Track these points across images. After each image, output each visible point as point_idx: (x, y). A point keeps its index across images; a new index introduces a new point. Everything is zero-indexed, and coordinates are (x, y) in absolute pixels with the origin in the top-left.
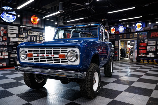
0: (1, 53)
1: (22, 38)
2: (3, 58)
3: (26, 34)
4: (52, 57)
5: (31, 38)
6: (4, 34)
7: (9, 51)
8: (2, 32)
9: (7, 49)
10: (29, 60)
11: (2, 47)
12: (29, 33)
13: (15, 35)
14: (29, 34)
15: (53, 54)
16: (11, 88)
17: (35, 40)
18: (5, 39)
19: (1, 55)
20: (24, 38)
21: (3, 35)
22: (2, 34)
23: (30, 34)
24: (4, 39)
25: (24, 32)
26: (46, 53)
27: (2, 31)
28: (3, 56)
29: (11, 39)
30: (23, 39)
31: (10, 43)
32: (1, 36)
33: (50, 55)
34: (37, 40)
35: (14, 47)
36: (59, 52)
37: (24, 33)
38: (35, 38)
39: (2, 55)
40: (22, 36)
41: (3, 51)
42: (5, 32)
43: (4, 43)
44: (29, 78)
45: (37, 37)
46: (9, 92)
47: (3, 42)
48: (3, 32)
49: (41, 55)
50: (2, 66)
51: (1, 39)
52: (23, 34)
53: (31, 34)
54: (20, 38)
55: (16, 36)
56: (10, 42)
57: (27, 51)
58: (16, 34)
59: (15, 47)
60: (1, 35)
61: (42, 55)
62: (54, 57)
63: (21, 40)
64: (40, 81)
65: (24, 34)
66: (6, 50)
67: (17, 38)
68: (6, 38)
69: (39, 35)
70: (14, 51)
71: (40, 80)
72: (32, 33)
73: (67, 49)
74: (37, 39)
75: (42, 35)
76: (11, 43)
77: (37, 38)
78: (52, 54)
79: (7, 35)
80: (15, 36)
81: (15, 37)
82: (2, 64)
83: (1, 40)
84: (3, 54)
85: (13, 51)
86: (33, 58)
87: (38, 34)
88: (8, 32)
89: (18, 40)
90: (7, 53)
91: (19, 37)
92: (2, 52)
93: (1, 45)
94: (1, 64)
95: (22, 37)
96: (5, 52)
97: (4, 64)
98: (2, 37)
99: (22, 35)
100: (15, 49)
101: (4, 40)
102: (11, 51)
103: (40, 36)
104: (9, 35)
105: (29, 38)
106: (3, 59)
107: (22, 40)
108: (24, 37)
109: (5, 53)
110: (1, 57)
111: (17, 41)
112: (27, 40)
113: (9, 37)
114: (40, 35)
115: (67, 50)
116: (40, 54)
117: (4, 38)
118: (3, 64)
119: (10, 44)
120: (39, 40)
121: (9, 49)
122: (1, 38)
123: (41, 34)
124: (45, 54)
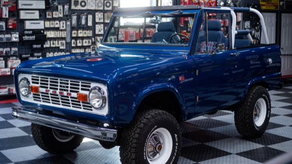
0: (4, 62)
1: (54, 19)
2: (9, 73)
3: (66, 7)
4: (68, 97)
5: (79, 19)
6: (9, 12)
7: (24, 56)
8: (4, 8)
9: (19, 50)
10: (34, 97)
11: (7, 47)
12: (75, 4)
13: (37, 13)
14: (73, 7)
15: (71, 91)
16: (11, 150)
17: (90, 24)
18: (13, 24)
19: (4, 66)
20: (60, 19)
21: (7, 17)
22: (5, 13)
23: (76, 8)
24: (11, 27)
25: (59, 4)
26: (59, 87)
27: (4, 6)
28: (9, 69)
29: (28, 25)
30: (58, 22)
31: (24, 35)
32: (4, 18)
33: (65, 93)
34: (97, 23)
35: (35, 46)
36: (78, 89)
37: (59, 7)
38: (90, 17)
39: (6, 66)
40: (56, 15)
41: (9, 57)
42: (13, 7)
43: (11, 34)
44: (39, 132)
45: (96, 14)
46: (5, 156)
47: (8, 34)
48: (7, 8)
49: (51, 91)
50: (7, 93)
51: (2, 26)
52: (57, 9)
53: (79, 7)
54: (49, 20)
55: (40, 15)
56: (26, 32)
57: (31, 81)
58: (39, 10)
59: (37, 44)
60: (4, 16)
61: (53, 92)
62: (71, 97)
63: (52, 24)
64: (66, 139)
65: (62, 8)
66: (15, 52)
67: (42, 22)
68: (15, 22)
69: (101, 8)
70: (36, 54)
71: (65, 137)
72: (83, 4)
73: (90, 84)
74: (97, 20)
75: (110, 8)
76: (28, 35)
77: (97, 17)
78: (68, 91)
79: (18, 15)
80: (36, 15)
81: (37, 20)
82: (6, 90)
83: (4, 29)
84: (10, 64)
85: (32, 56)
86: (41, 94)
87: (99, 7)
88: (20, 7)
89: (46, 26)
90: (19, 61)
91: (48, 17)
92: (6, 57)
93: (5, 40)
94: (6, 88)
95: (54, 16)
96: (15, 58)
97: (12, 88)
98: (6, 20)
99: (54, 13)
100: (38, 50)
101: (11, 29)
102: (27, 56)
103: (104, 11)
104: (23, 15)
105: (74, 18)
106: (8, 76)
107: (56, 24)
108: (61, 15)
109: (15, 61)
110: (6, 72)
111: (42, 30)
112: (68, 23)
113: (23, 21)
114: (106, 8)
115: (90, 87)
116: (50, 88)
117: (10, 24)
118: (9, 90)
119: (26, 38)
120: (102, 21)
121: (24, 51)
122: (3, 24)
123: (108, 4)
124: (57, 89)
